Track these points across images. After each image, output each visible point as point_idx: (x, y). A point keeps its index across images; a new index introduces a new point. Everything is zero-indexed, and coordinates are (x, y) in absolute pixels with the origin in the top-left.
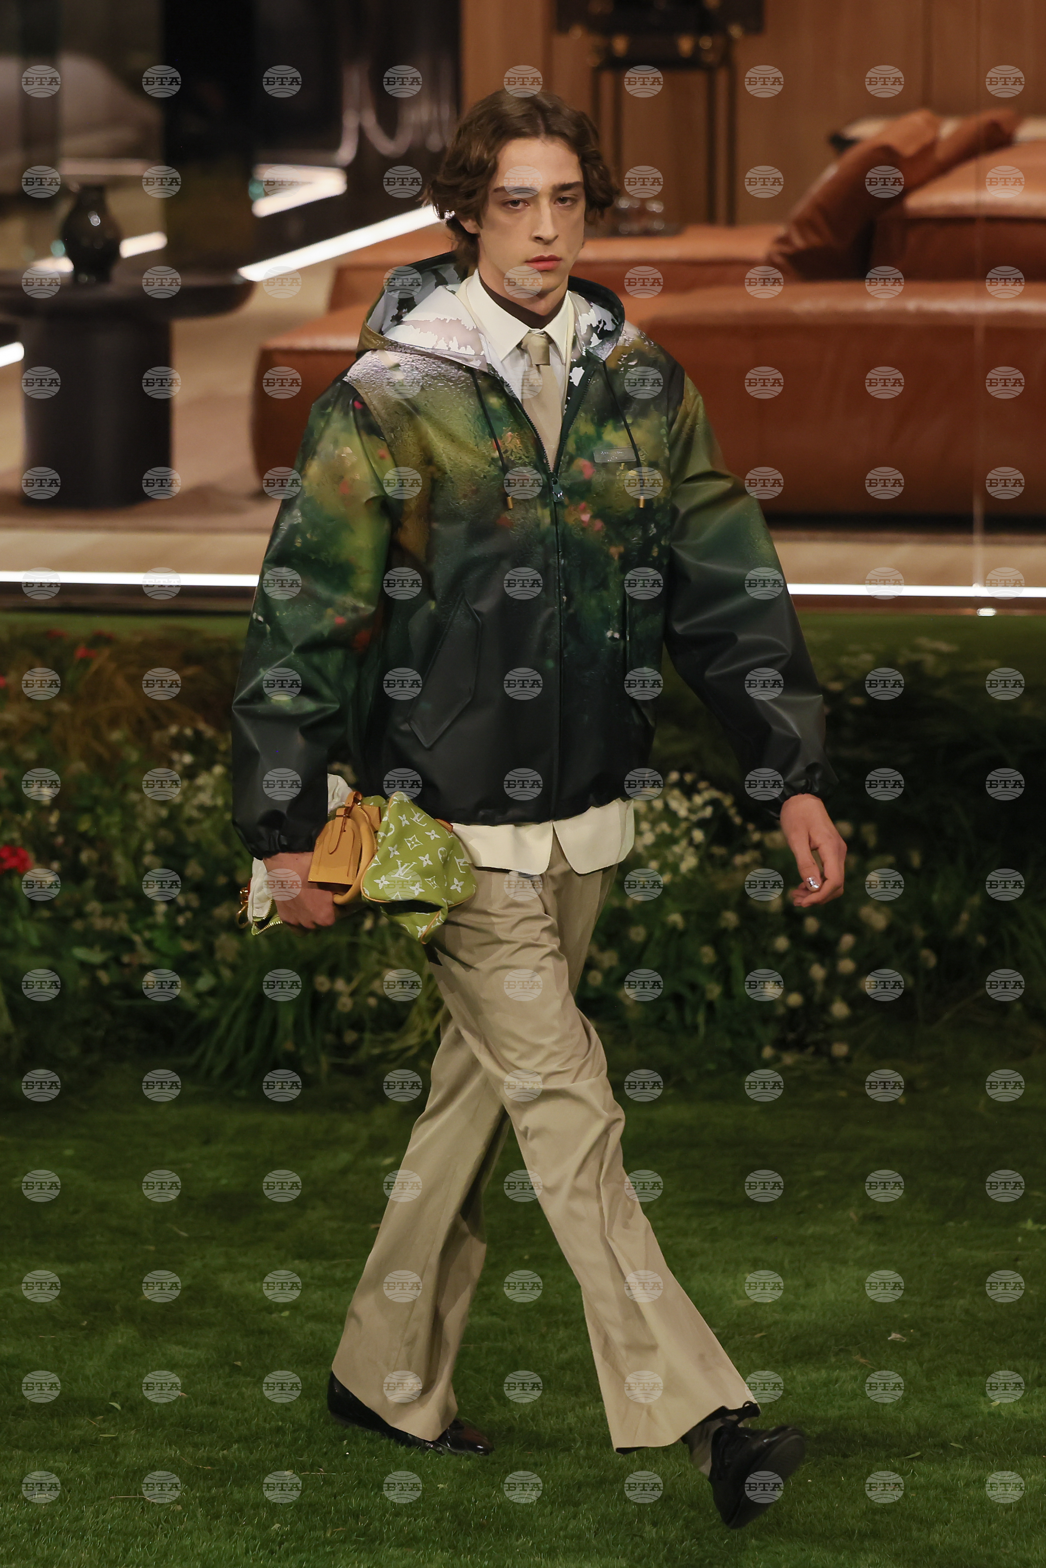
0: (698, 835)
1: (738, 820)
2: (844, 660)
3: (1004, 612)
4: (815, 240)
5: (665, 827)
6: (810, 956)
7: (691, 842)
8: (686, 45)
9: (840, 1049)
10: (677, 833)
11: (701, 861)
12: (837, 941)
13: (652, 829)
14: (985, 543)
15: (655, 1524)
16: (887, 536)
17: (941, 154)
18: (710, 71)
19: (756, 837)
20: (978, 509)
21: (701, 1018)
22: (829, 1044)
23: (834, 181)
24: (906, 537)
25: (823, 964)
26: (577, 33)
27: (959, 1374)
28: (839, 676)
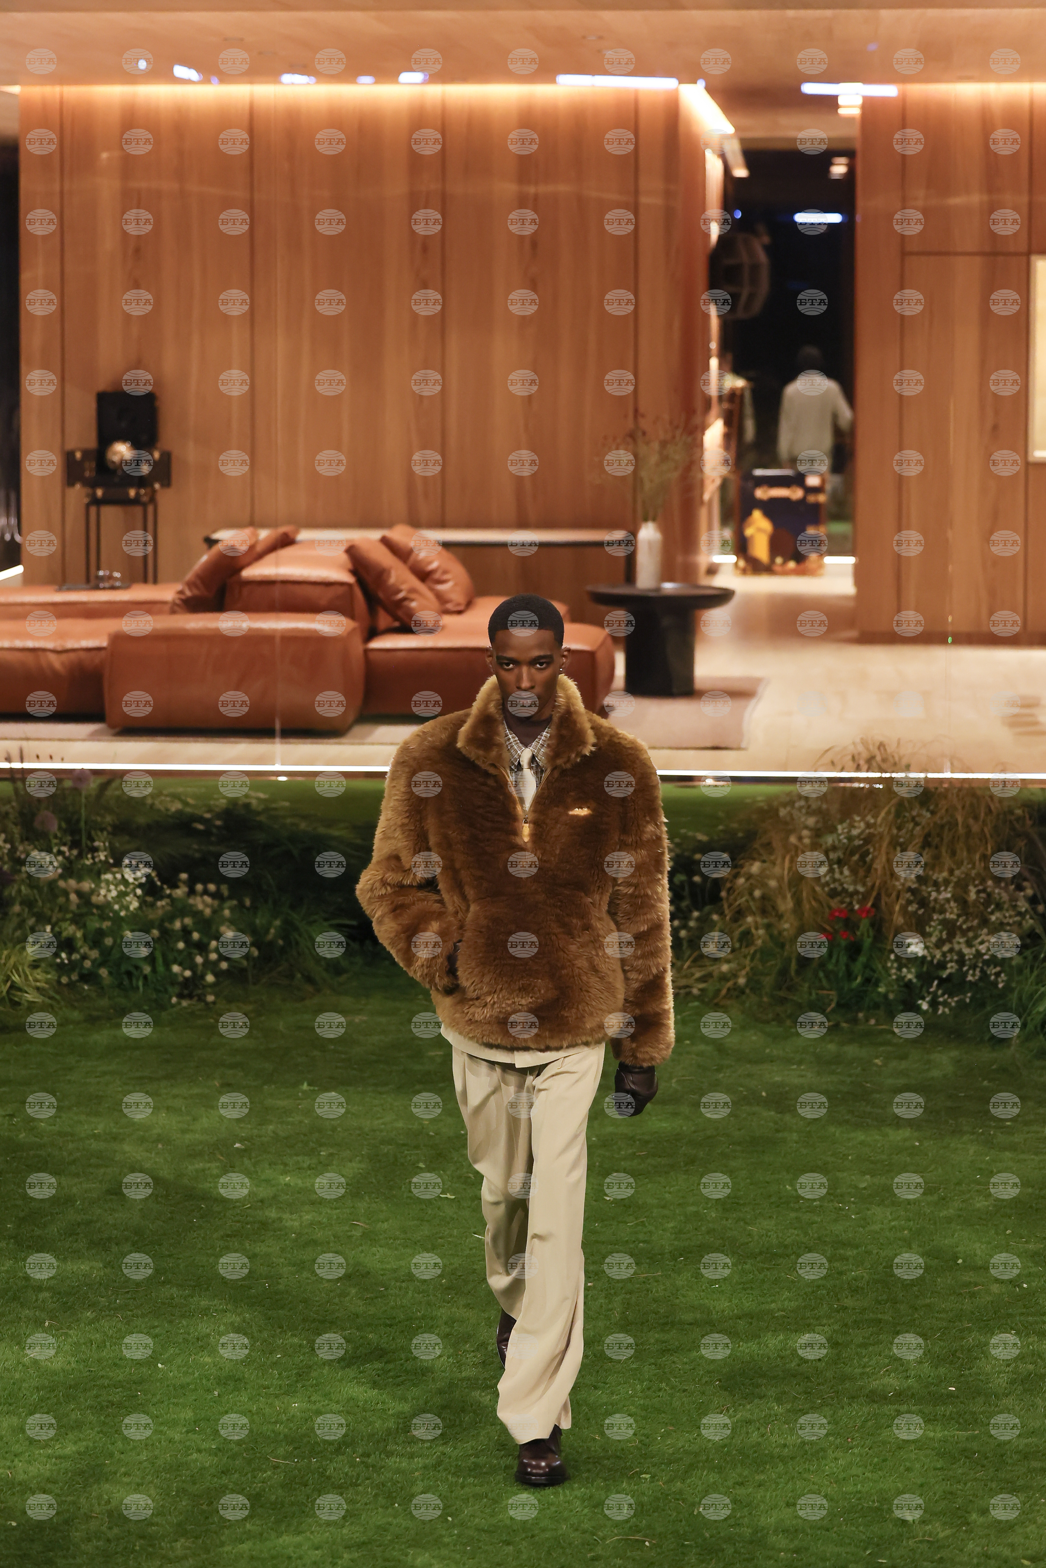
0: (139, 892)
1: (159, 883)
2: (212, 802)
3: (291, 778)
4: (196, 592)
5: (122, 888)
6: (195, 951)
7: (135, 895)
8: (132, 493)
9: (210, 998)
10: (128, 890)
11: (140, 904)
12: (209, 944)
13: (116, 889)
14: (282, 743)
15: (117, 1244)
16: (233, 740)
17: (259, 548)
18: (144, 505)
19: (168, 892)
20: (278, 726)
21: (140, 984)
22: (205, 996)
23: (206, 562)
24: (243, 740)
25: (201, 955)
26: (78, 486)
27: (270, 1165)
28: (210, 811)
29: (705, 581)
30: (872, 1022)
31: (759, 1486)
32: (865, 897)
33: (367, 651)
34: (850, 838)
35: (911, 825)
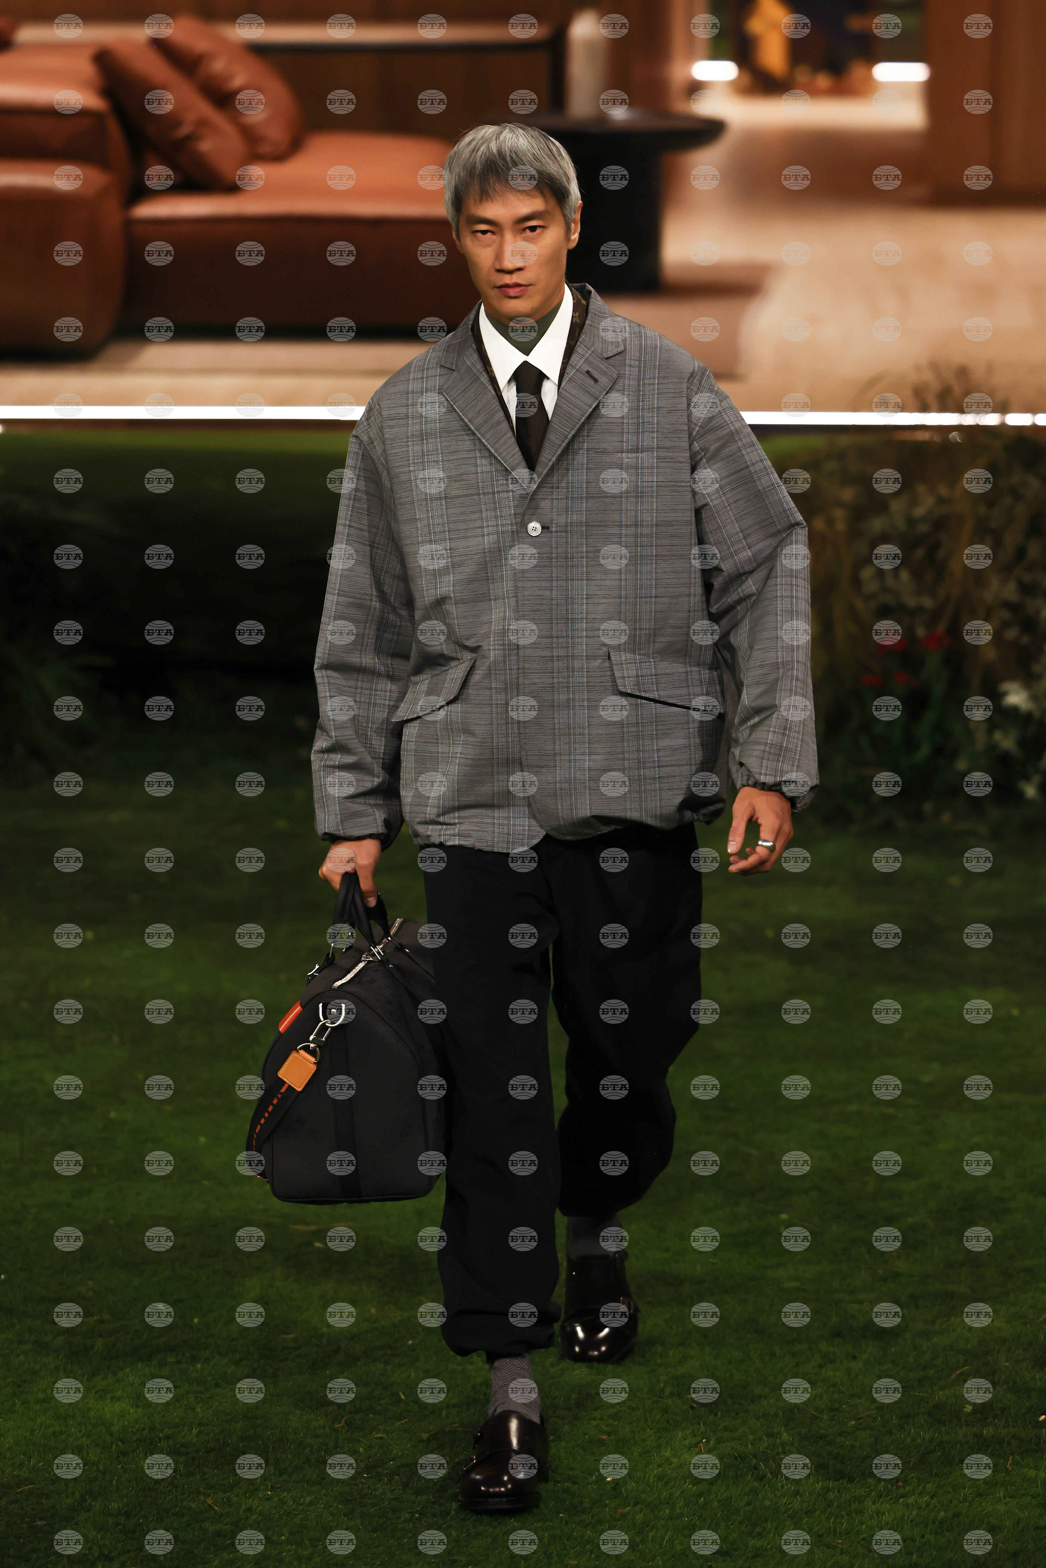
29: (680, 106)
30: (946, 817)
31: (755, 1556)
32: (935, 616)
33: (130, 224)
34: (911, 522)
35: (1008, 501)
